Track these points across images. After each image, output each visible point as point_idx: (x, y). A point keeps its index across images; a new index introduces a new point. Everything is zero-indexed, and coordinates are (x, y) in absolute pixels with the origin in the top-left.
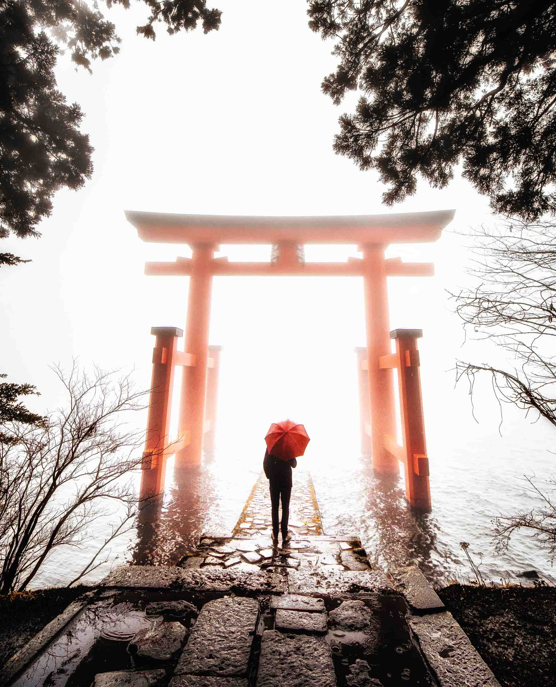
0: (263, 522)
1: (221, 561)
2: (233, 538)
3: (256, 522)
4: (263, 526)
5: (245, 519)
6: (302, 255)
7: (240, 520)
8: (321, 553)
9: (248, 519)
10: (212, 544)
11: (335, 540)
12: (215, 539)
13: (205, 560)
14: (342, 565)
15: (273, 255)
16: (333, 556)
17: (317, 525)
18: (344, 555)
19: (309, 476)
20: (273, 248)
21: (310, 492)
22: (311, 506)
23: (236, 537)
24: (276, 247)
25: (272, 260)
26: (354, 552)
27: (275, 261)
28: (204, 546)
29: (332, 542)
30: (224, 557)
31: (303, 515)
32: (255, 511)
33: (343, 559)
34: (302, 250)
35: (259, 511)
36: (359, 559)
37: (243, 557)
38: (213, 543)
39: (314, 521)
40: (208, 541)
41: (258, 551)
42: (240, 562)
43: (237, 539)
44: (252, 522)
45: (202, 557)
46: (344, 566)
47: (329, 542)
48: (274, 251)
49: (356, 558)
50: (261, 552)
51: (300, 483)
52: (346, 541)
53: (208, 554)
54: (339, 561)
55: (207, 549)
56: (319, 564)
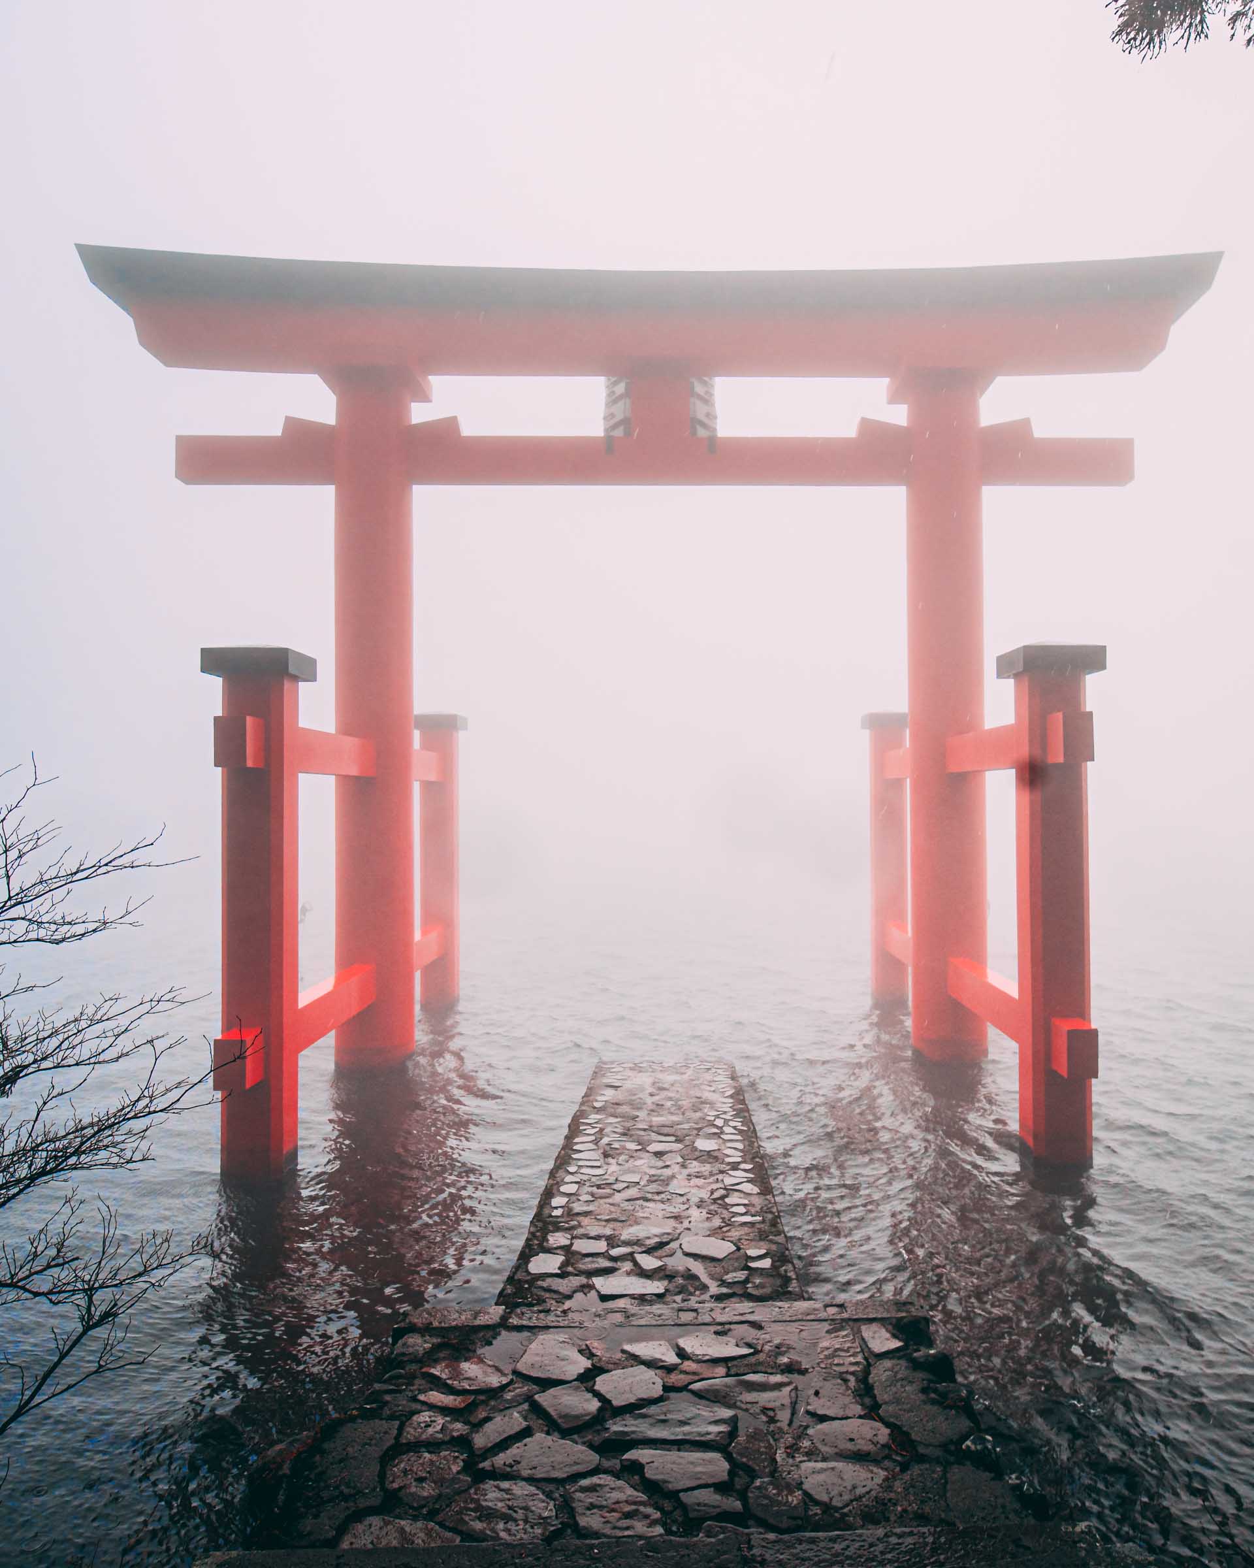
0: (601, 1246)
1: (459, 1428)
2: (504, 1323)
3: (581, 1246)
4: (604, 1263)
5: (545, 1239)
6: (708, 415)
7: (528, 1244)
8: (803, 1372)
9: (557, 1239)
10: (431, 1357)
11: (845, 1315)
12: (442, 1332)
13: (401, 1429)
14: (881, 1420)
15: (612, 415)
16: (846, 1381)
17: (774, 1247)
18: (881, 1373)
19: (733, 1078)
20: (611, 394)
21: (741, 1132)
22: (750, 1181)
23: (514, 1321)
24: (621, 388)
25: (606, 430)
26: (916, 1365)
27: (619, 432)
28: (401, 1365)
29: (837, 1326)
30: (471, 1408)
31: (726, 1214)
32: (577, 1207)
33: (881, 1395)
34: (707, 400)
35: (591, 1208)
36: (935, 1391)
37: (537, 1409)
38: (436, 1348)
39: (762, 1236)
40: (418, 1344)
41: (587, 1378)
42: (526, 1433)
43: (519, 1329)
44: (567, 1249)
45: (392, 1417)
46: (887, 1424)
47: (826, 1326)
48: (613, 400)
49: (924, 1391)
50: (602, 1383)
51: (712, 1104)
52: (882, 1321)
53: (414, 1399)
54: (867, 1401)
55: (411, 1378)
56: (802, 1418)
